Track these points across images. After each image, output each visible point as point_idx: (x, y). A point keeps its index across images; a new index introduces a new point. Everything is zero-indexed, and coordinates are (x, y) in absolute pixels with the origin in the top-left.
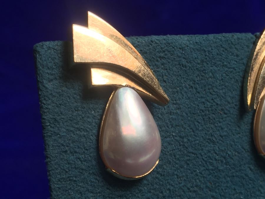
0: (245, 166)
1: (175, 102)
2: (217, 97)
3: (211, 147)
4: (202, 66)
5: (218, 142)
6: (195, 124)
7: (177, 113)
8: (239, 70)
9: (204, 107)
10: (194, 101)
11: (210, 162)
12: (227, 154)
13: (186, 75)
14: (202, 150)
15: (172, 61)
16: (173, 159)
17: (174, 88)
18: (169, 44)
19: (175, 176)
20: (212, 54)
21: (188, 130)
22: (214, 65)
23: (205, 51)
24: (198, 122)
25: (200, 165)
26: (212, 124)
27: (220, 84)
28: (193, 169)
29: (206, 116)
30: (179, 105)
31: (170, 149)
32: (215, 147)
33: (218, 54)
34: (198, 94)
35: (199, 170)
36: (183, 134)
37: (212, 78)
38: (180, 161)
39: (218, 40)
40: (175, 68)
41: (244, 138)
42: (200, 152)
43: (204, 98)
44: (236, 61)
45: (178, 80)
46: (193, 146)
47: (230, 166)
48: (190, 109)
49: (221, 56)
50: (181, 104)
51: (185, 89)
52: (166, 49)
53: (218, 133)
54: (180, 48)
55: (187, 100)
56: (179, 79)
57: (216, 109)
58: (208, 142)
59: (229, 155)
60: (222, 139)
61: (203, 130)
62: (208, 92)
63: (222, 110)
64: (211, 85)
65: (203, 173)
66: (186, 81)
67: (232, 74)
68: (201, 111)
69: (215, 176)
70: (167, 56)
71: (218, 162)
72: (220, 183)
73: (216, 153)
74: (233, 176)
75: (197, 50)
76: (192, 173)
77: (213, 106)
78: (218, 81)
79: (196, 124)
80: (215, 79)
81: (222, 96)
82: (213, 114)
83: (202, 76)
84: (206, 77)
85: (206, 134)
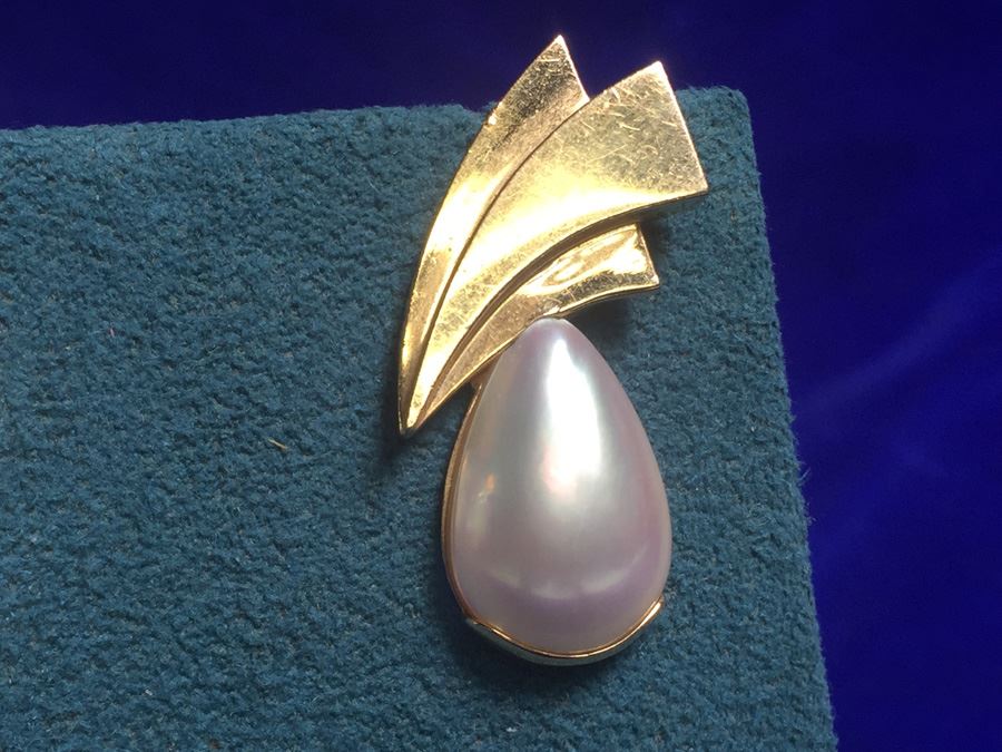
0: (396, 673)
1: (48, 405)
2: (266, 380)
3: (224, 591)
4: (195, 251)
5: (260, 572)
6: (145, 498)
7: (56, 453)
8: (387, 266)
9: (199, 422)
10: (145, 400)
11: (213, 654)
12: (305, 620)
13: (111, 291)
14: (179, 602)
15: (43, 233)
16: (27, 641)
17: (48, 347)
18: (31, 164)
19: (34, 711)
20: (249, 202)
21: (110, 519)
22: (260, 247)
23: (213, 190)
24: (164, 487)
25: (164, 667)
26: (232, 492)
27: (283, 324)
28: (127, 684)
29: (203, 462)
30: (69, 415)
31: (17, 602)
32: (241, 590)
33: (278, 201)
34: (168, 371)
35: (155, 688)
36: (80, 538)
37: (247, 301)
38: (62, 649)
39: (281, 141)
40: (54, 263)
41: (398, 556)
42: (168, 610)
43: (198, 384)
44: (374, 228)
45: (67, 312)
46: (134, 588)
47: (319, 671)
48: (123, 432)
49: (295, 206)
50: (78, 414)
51: (102, 349)
52: (12, 188)
53: (260, 532)
54: (85, 182)
55: (114, 394)
56: (72, 306)
57: (254, 433)
58: (209, 569)
59: (312, 623)
60: (282, 558)
61: (187, 519)
62: (217, 361)
63: (289, 434)
64: (238, 331)
65: (175, 701)
66: (110, 316)
67: (347, 281)
68: (181, 442)
69: (242, 714)
70: (14, 216)
71: (255, 654)
72: (265, 743)
73: (248, 618)
74: (334, 715)
75: (173, 183)
76: (119, 700)
77: (241, 417)
78: (273, 312)
79: (151, 497)
80: (261, 305)
81: (291, 377)
82: (243, 450)
83: (193, 293)
84: (212, 299)
85: (200, 536)
